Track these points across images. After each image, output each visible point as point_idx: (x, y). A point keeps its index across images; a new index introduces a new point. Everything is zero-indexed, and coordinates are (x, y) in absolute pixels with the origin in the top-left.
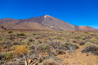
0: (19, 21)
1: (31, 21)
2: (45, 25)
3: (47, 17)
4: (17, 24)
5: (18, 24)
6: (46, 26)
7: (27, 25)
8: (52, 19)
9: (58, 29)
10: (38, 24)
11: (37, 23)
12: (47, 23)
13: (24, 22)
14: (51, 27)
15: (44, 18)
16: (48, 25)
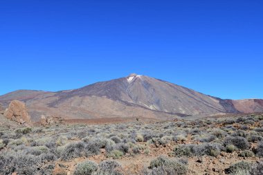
0: (55, 96)
1: (90, 95)
2: (131, 102)
3: (135, 80)
4: (51, 105)
5: (56, 106)
6: (134, 105)
7: (82, 106)
8: (150, 85)
9: (172, 113)
10: (111, 101)
11: (109, 98)
12: (137, 98)
13: (72, 98)
14: (151, 107)
15: (127, 82)
16: (140, 102)
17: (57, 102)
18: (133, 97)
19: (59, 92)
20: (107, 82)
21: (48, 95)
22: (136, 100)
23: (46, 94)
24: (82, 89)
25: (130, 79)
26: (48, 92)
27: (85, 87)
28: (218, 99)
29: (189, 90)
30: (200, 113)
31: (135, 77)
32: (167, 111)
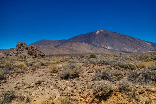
0: (59, 42)
1: (76, 42)
2: (98, 45)
3: (100, 33)
4: (56, 47)
5: (59, 47)
6: (99, 47)
7: (71, 48)
8: (108, 35)
9: (120, 51)
10: (86, 45)
11: (86, 43)
13: (67, 43)
14: (109, 48)
15: (96, 34)
16: (102, 45)
17: (59, 45)
18: (99, 42)
19: (61, 40)
20: (85, 34)
22: (100, 44)
23: (54, 42)
24: (72, 38)
25: (98, 32)
26: (56, 41)
27: (74, 37)
28: (150, 43)
29: (132, 38)
30: (138, 51)
31: (100, 31)
32: (117, 50)
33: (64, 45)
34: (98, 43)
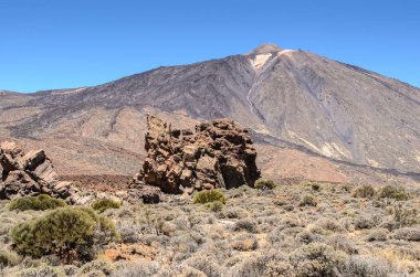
1: (138, 106)
3: (277, 63)
5: (36, 134)
6: (276, 142)
7: (113, 138)
8: (321, 79)
12: (282, 119)
13: (84, 112)
14: (326, 150)
15: (250, 71)
16: (292, 134)
17: (37, 122)
18: (268, 117)
19: (43, 95)
20: (188, 68)
21: (11, 102)
22: (279, 127)
24: (112, 86)
25: (261, 60)
27: (121, 81)
31: (275, 54)
32: (376, 165)
33: (66, 123)
34: (262, 117)
